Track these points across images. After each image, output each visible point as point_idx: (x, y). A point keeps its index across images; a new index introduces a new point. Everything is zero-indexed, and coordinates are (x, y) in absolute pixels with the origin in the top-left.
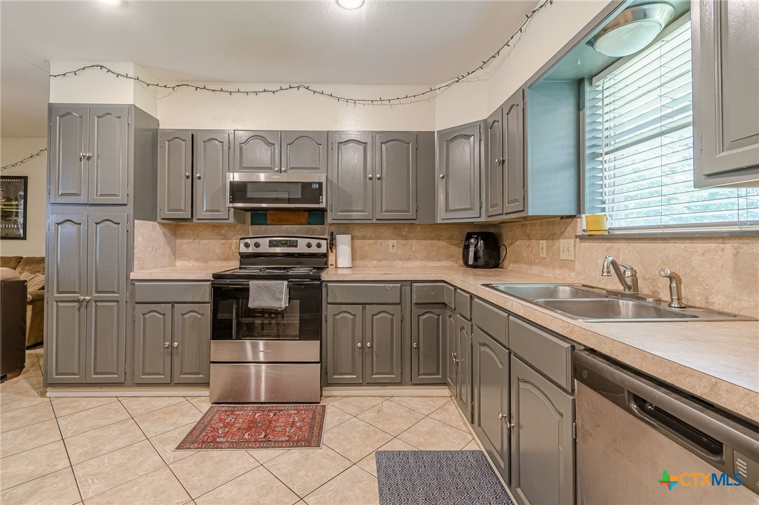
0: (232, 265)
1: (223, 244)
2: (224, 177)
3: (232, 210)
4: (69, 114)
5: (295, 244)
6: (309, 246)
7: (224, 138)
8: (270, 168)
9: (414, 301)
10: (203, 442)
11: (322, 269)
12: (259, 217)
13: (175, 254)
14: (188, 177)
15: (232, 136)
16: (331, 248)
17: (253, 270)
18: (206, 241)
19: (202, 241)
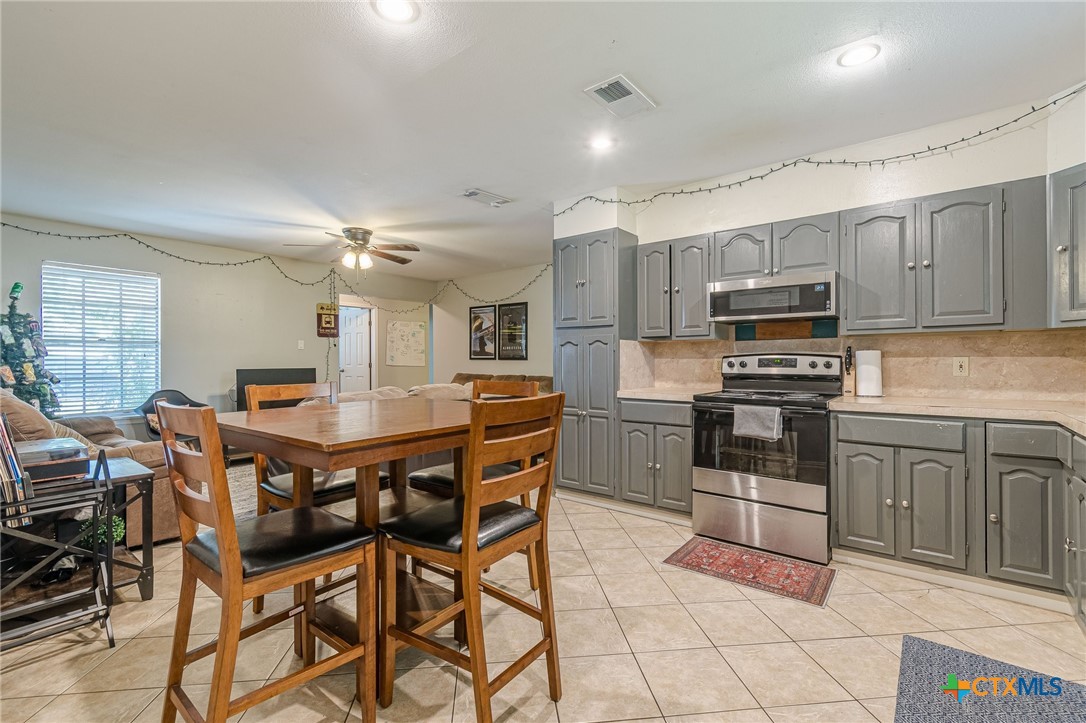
0: (715, 388)
1: (704, 364)
2: (704, 289)
3: (713, 324)
4: (568, 246)
5: (793, 364)
6: (813, 365)
7: (704, 243)
8: (759, 271)
9: (991, 450)
10: (688, 564)
11: (832, 396)
12: (745, 331)
13: (654, 374)
14: (666, 292)
15: (712, 240)
16: (847, 369)
17: (738, 393)
18: (685, 360)
19: (681, 361)
